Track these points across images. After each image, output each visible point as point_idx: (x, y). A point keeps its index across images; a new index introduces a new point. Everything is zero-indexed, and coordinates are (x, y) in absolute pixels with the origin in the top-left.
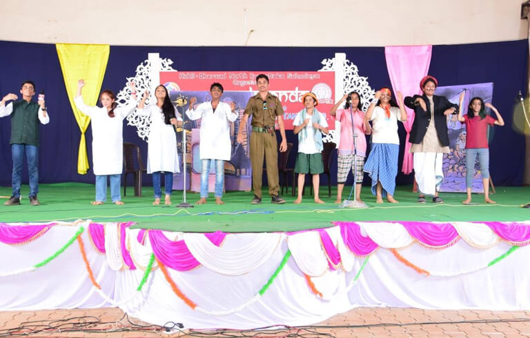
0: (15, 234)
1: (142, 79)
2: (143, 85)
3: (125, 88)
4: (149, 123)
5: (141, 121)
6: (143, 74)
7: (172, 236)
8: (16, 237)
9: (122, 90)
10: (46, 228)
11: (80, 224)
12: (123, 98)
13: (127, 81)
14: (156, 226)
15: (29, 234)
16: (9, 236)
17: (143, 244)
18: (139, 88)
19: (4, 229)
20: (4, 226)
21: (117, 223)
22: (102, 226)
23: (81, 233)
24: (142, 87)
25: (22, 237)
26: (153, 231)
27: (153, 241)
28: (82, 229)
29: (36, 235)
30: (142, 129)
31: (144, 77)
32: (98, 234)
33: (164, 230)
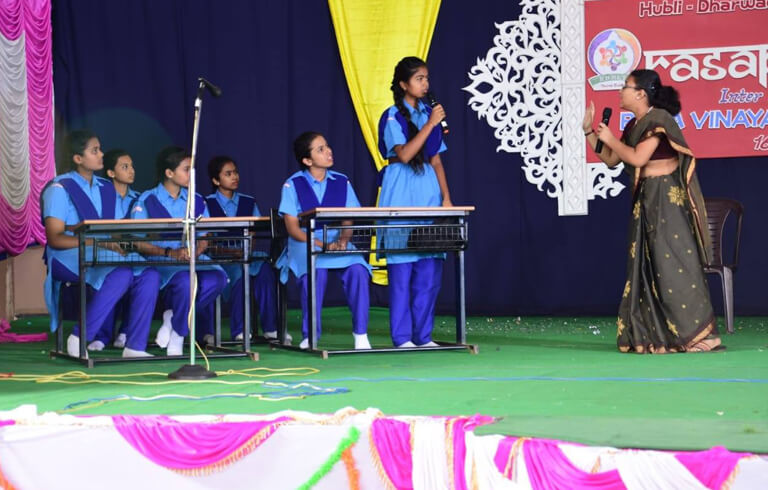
0: (192, 446)
1: (537, 25)
2: (540, 41)
3: (491, 52)
4: (554, 144)
5: (532, 138)
6: (540, 10)
7: (585, 458)
8: (194, 452)
9: (484, 56)
10: (267, 430)
11: (349, 419)
12: (487, 77)
13: (497, 32)
14: (541, 429)
15: (224, 444)
16: (177, 450)
17: (510, 476)
18: (529, 50)
19: (165, 432)
20: (164, 423)
21: (443, 420)
22: (405, 427)
23: (353, 445)
24: (538, 47)
25: (207, 452)
26: (535, 444)
27: (536, 471)
28: (355, 433)
29: (241, 449)
30: (537, 161)
31: (541, 18)
32: (395, 448)
33: (564, 441)
